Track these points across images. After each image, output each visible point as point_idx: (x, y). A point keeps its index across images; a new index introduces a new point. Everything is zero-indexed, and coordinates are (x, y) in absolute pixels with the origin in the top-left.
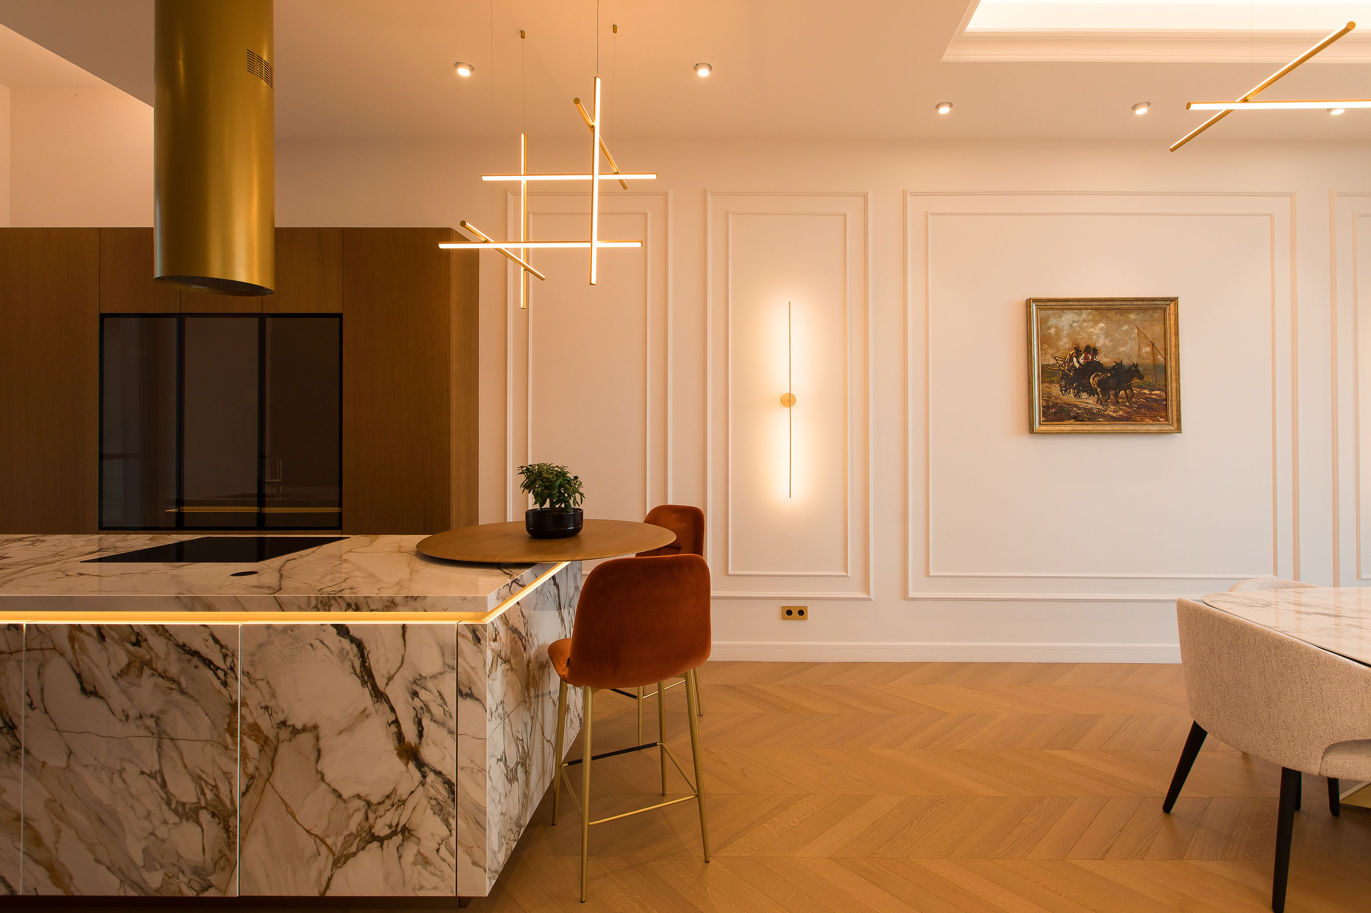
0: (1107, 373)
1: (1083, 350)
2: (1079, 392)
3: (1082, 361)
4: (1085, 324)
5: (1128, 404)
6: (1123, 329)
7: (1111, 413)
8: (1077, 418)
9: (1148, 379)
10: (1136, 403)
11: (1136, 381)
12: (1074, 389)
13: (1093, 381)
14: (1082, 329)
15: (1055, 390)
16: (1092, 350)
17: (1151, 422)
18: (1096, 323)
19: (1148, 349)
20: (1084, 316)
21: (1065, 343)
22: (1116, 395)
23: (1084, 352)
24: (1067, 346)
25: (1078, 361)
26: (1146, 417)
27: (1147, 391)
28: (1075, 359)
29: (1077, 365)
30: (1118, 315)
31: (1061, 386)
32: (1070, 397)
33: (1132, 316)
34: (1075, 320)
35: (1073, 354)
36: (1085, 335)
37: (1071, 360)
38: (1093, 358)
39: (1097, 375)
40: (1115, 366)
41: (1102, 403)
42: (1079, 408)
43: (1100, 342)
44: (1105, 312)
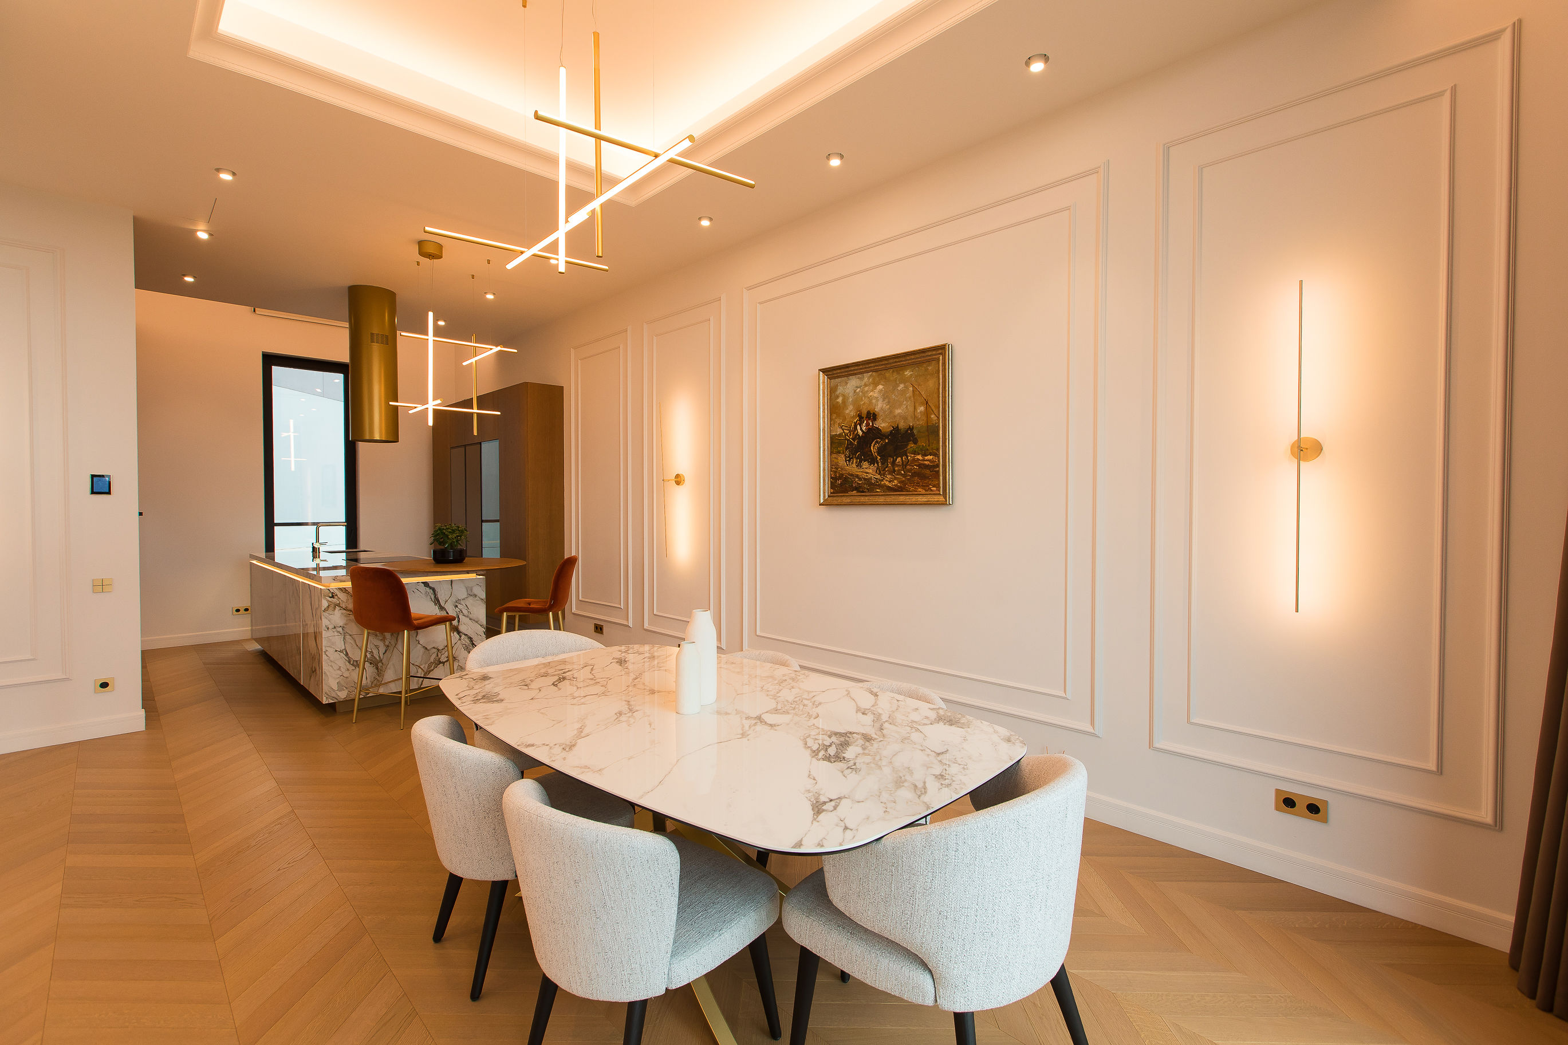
0: (885, 439)
1: (865, 416)
2: (861, 462)
3: (864, 428)
4: (866, 389)
5: (903, 472)
6: (899, 388)
7: (887, 483)
8: (859, 489)
9: (922, 443)
10: (909, 471)
11: (911, 445)
12: (857, 459)
13: (874, 448)
14: (864, 393)
15: (841, 460)
16: (872, 416)
17: (923, 492)
18: (876, 385)
19: (922, 408)
20: (866, 380)
21: (850, 411)
22: (894, 463)
23: (866, 418)
24: (852, 414)
25: (861, 429)
26: (918, 486)
27: (920, 457)
28: (858, 427)
29: (860, 433)
30: (895, 374)
31: (846, 457)
32: (852, 468)
33: (908, 373)
34: (858, 385)
35: (857, 421)
36: (866, 400)
37: (855, 428)
38: (873, 424)
39: (877, 442)
40: (891, 431)
41: (880, 472)
42: (860, 479)
43: (880, 406)
44: (883, 372)
